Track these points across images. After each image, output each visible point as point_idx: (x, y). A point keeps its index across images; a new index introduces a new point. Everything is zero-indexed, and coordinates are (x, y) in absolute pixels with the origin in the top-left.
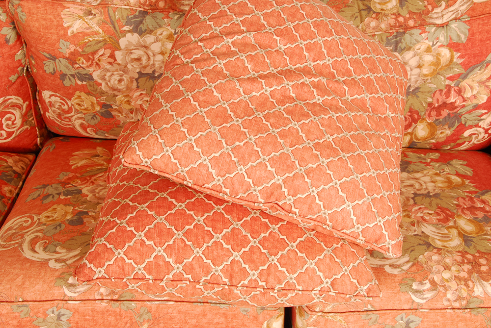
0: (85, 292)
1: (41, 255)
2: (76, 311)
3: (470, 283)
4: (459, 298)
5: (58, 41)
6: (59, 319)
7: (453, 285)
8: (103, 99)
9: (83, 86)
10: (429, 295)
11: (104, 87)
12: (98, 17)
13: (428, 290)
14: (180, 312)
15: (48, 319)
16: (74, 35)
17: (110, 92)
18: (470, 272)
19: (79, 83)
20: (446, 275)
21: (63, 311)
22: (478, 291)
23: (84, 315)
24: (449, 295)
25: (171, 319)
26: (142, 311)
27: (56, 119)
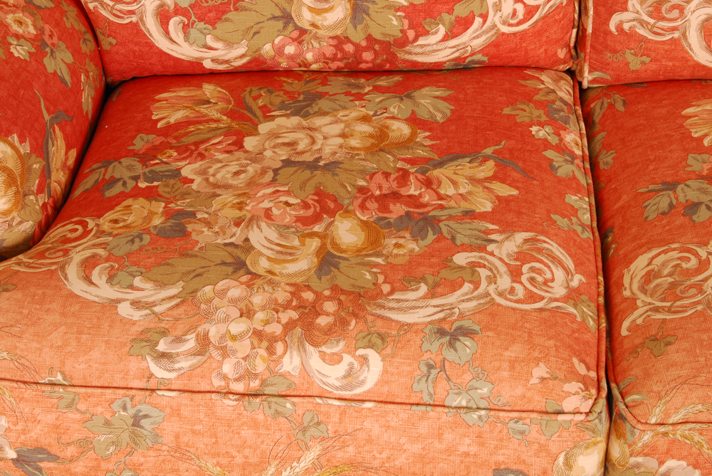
27: (642, 23)
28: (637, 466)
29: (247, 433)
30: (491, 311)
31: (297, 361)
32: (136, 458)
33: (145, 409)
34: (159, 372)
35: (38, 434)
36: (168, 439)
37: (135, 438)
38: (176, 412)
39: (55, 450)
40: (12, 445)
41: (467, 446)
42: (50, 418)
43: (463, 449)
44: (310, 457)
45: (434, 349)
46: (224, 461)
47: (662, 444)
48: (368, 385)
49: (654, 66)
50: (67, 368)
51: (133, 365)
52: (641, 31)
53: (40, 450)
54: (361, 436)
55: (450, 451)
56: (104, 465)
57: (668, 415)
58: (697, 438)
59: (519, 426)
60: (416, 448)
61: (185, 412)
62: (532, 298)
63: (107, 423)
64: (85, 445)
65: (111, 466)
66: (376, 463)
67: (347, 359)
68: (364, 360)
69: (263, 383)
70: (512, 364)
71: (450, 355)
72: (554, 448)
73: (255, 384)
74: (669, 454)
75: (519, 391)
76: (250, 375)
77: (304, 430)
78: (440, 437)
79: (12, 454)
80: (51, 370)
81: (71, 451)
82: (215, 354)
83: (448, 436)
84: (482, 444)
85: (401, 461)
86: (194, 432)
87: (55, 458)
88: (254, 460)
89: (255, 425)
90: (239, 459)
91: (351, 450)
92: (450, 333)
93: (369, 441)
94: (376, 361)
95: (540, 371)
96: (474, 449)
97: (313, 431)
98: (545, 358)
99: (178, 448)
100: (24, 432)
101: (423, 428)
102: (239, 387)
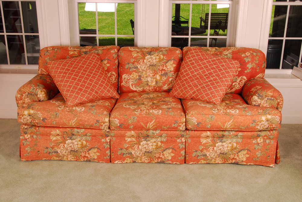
0: (140, 112)
1: (128, 107)
2: (138, 117)
3: (226, 110)
4: (224, 112)
5: (130, 59)
6: (134, 119)
7: (223, 110)
8: (139, 74)
9: (135, 70)
10: (217, 111)
11: (140, 70)
12: (140, 53)
13: (217, 110)
14: (162, 117)
15: (131, 119)
16: (135, 57)
17: (142, 71)
18: (226, 108)
19: (134, 69)
20: (221, 108)
21: (135, 117)
22: (228, 111)
23: (140, 118)
24: (221, 111)
25: (160, 118)
26: (153, 116)
27: (125, 84)
28: (112, 120)
29: (69, 116)
30: (98, 105)
31: (75, 108)
32: (56, 119)
33: (57, 113)
34: (59, 109)
35: (45, 116)
36: (60, 117)
37: (56, 116)
38: (61, 113)
39: (47, 118)
40: (42, 117)
41: (93, 117)
42: (47, 114)
43: (93, 118)
44: (76, 119)
45: (90, 107)
46: (66, 120)
47: (114, 117)
48: (83, 111)
49: (126, 90)
50: (49, 108)
51: (57, 108)
52: (125, 85)
53: (45, 118)
54: (81, 116)
55: (91, 118)
56: (52, 120)
57: (115, 114)
58: (118, 116)
59: (99, 115)
60: (87, 118)
61: (62, 113)
62: (103, 104)
63: (53, 115)
64: (50, 117)
65: (53, 120)
66: (83, 120)
67: (81, 108)
68: (82, 108)
69: (71, 110)
70: (99, 109)
71: (92, 108)
72: (103, 117)
73: (70, 110)
74: (115, 118)
75: (99, 111)
76: (70, 109)
77: (75, 115)
78: (90, 116)
79: (42, 119)
80: (47, 109)
81: (49, 118)
82: (66, 107)
83: (91, 116)
84: (95, 117)
85: (86, 119)
86: (63, 116)
87: (47, 119)
88: (69, 119)
89: (70, 115)
90: (68, 119)
91: (80, 118)
92: (92, 106)
93: (82, 117)
94: (84, 108)
95: (102, 109)
96: (94, 118)
97: (76, 116)
98: (103, 109)
99: (61, 118)
100: (43, 116)
101: (88, 115)
102: (68, 111)
